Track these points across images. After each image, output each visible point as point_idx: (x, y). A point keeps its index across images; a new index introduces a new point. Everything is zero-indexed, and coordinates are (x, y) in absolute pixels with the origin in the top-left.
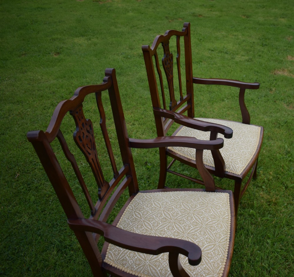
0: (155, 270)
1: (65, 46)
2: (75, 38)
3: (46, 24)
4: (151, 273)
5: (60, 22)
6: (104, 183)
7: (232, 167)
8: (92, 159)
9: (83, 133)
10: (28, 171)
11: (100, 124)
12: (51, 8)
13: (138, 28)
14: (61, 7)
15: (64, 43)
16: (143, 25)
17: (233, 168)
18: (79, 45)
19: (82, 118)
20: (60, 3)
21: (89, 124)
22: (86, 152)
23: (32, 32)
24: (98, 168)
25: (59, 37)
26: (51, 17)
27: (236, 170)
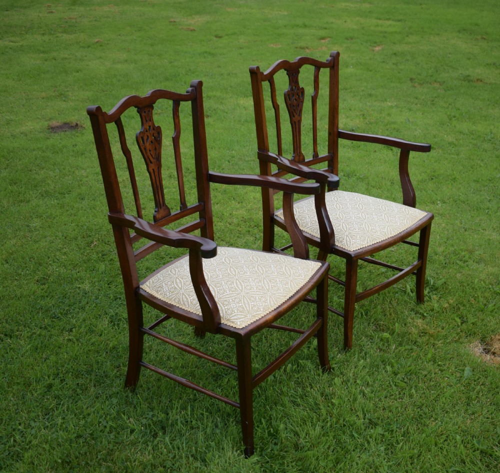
0: (187, 299)
1: (222, 108)
2: (242, 98)
3: (208, 76)
4: (181, 301)
5: (229, 74)
6: (163, 206)
7: (345, 241)
8: (153, 170)
9: (148, 136)
10: (108, 242)
11: (173, 137)
12: (224, 54)
13: (351, 92)
14: (241, 54)
15: (222, 103)
16: (363, 88)
17: (347, 243)
18: (244, 107)
19: (150, 121)
20: (241, 48)
21: (158, 131)
22: (146, 157)
23: (182, 85)
24: (158, 184)
25: (218, 94)
26: (219, 67)
27: (349, 245)
